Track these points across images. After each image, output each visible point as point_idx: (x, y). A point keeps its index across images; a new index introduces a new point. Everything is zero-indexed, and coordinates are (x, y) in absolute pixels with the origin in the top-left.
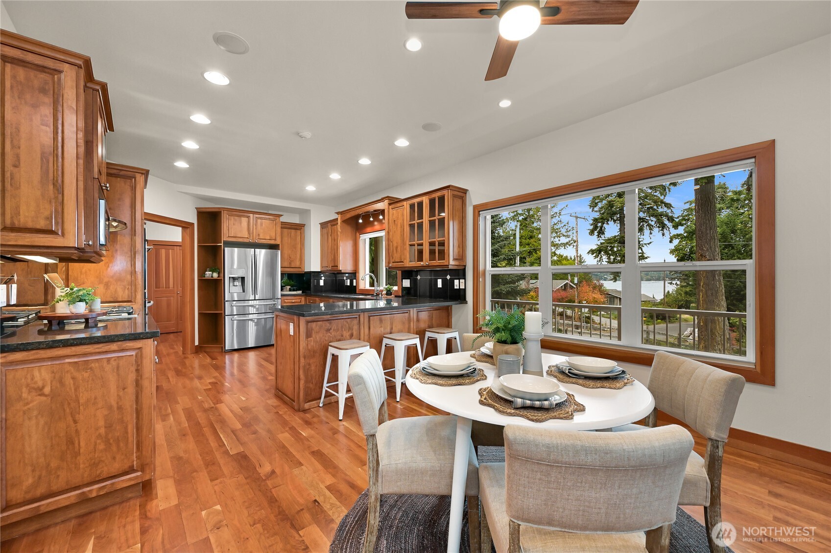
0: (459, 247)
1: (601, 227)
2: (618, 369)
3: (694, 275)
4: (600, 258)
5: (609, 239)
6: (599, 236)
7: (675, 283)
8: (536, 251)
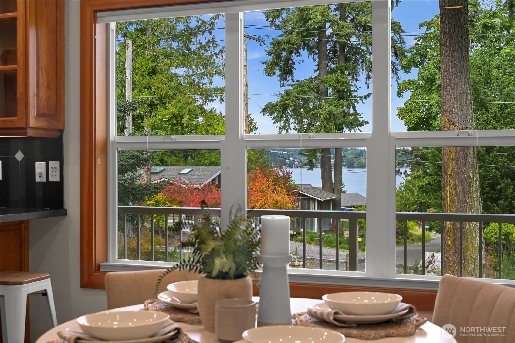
0: (49, 87)
1: (287, 60)
2: (402, 306)
3: (434, 156)
4: (285, 122)
5: (300, 86)
6: (283, 78)
7: (403, 172)
8: (164, 103)
